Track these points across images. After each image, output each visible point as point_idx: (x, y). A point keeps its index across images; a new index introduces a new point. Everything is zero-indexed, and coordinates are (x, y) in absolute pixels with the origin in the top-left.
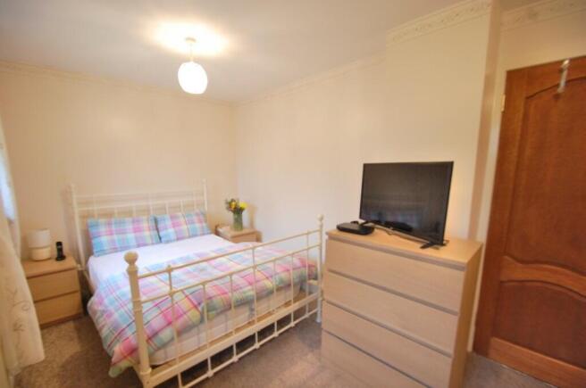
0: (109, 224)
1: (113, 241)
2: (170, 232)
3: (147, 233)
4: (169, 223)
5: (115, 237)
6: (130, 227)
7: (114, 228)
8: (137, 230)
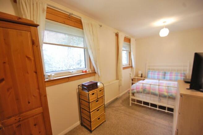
0: (152, 72)
1: (152, 76)
2: (168, 77)
3: (161, 76)
4: (169, 74)
5: (152, 75)
6: (156, 73)
7: (153, 73)
8: (158, 74)
